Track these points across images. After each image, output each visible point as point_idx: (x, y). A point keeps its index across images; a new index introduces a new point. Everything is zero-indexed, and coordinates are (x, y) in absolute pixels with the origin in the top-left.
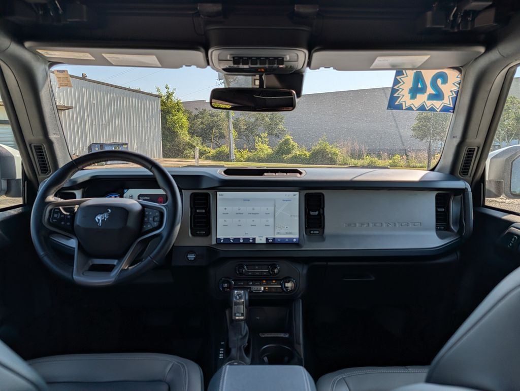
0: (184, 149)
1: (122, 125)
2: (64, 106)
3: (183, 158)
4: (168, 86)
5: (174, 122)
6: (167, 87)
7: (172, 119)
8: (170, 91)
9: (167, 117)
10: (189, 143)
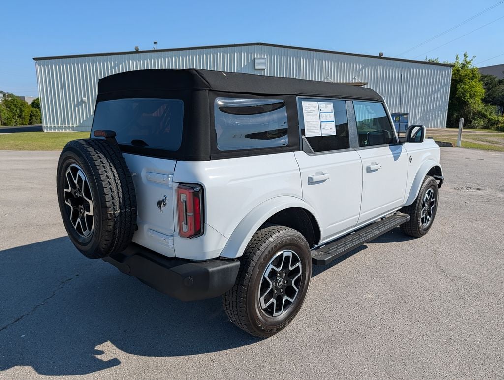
0: (473, 118)
1: (408, 97)
2: (361, 83)
3: (470, 128)
4: (467, 55)
5: (465, 91)
6: (465, 55)
7: (463, 88)
8: (468, 60)
9: (458, 86)
10: (480, 112)
